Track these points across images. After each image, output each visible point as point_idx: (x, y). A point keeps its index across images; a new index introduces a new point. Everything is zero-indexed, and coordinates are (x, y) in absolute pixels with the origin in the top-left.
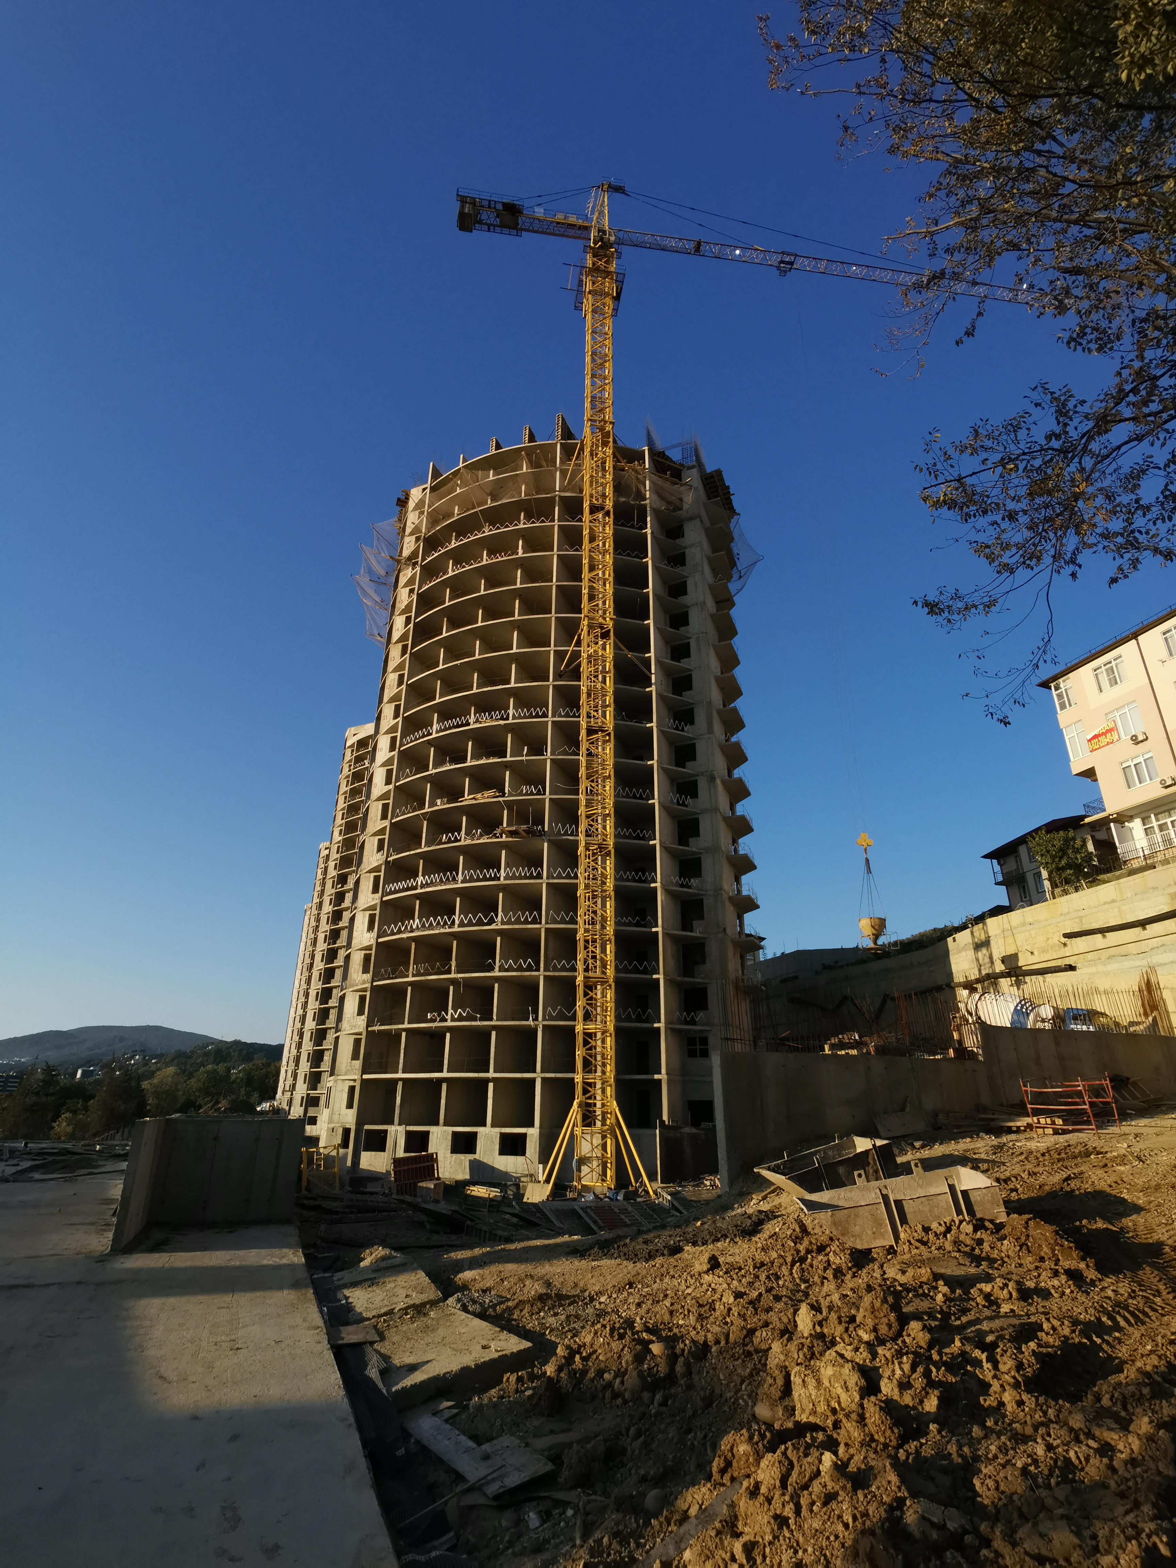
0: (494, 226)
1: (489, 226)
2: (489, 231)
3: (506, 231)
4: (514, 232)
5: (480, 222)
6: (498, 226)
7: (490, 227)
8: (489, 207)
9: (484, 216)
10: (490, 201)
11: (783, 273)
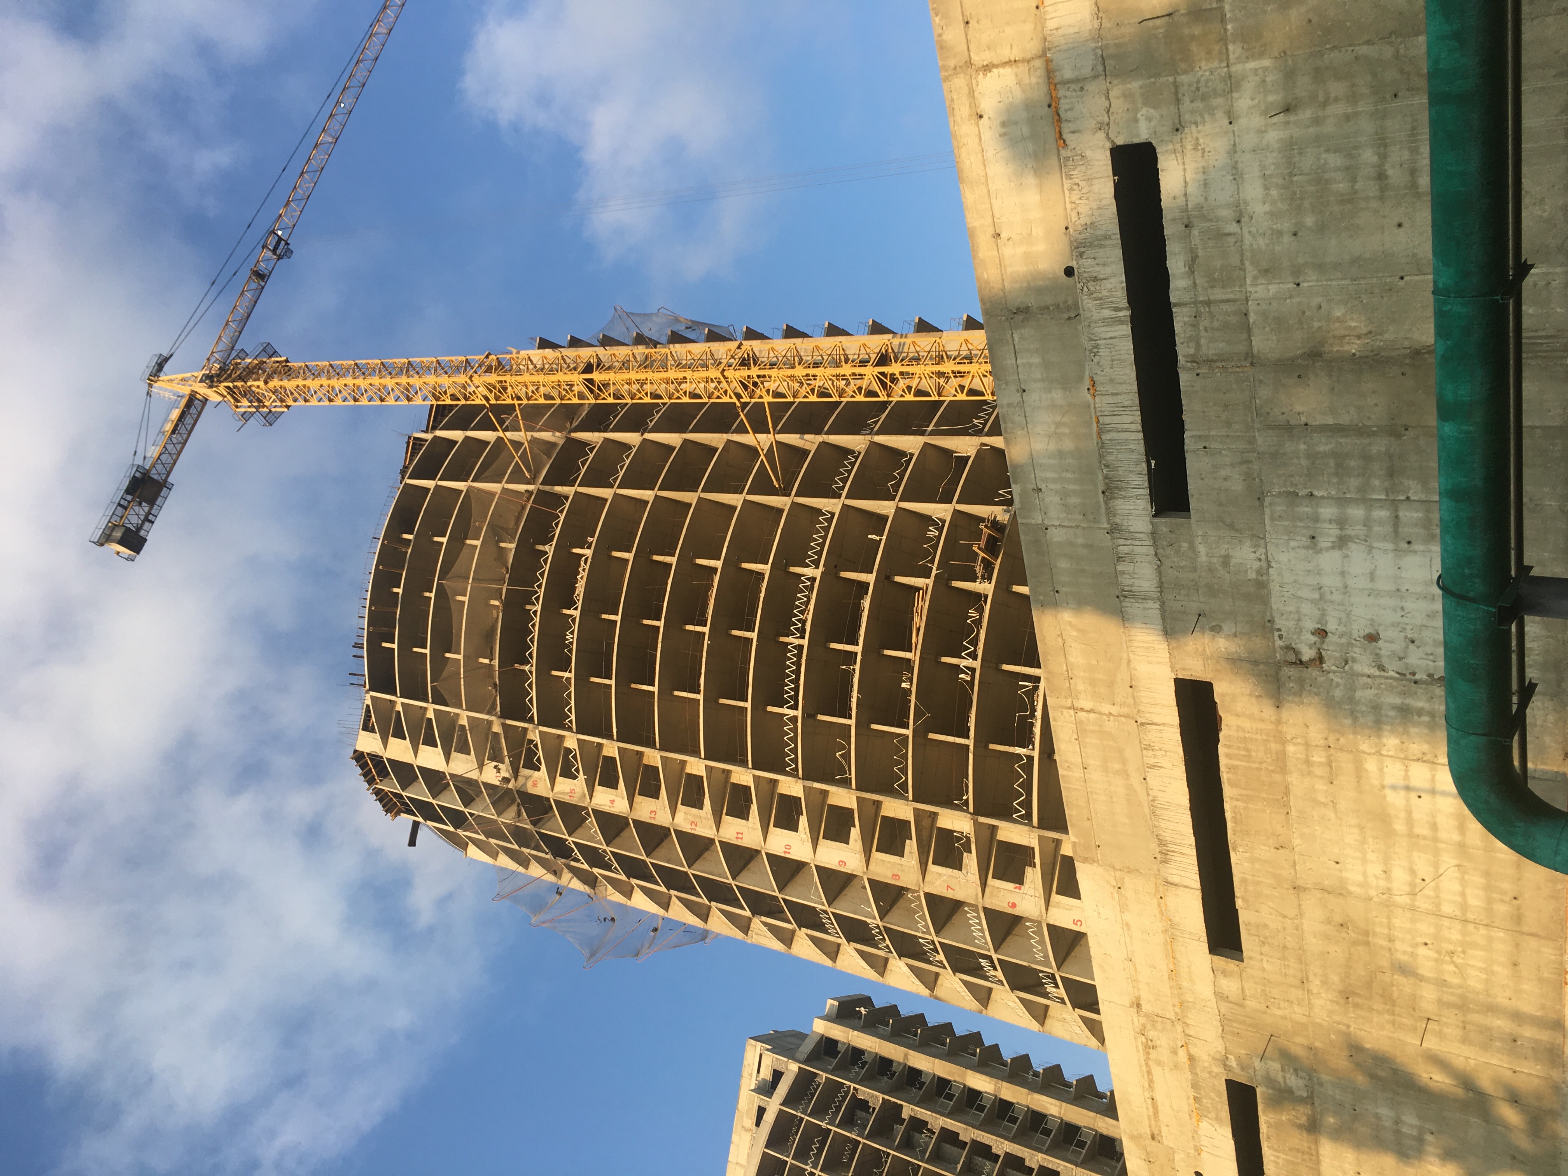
0: (149, 513)
1: (146, 519)
2: (152, 522)
3: (159, 501)
4: (164, 491)
5: (139, 528)
6: (151, 508)
7: (148, 519)
8: (125, 508)
9: (135, 520)
10: (119, 505)
11: (288, 253)
